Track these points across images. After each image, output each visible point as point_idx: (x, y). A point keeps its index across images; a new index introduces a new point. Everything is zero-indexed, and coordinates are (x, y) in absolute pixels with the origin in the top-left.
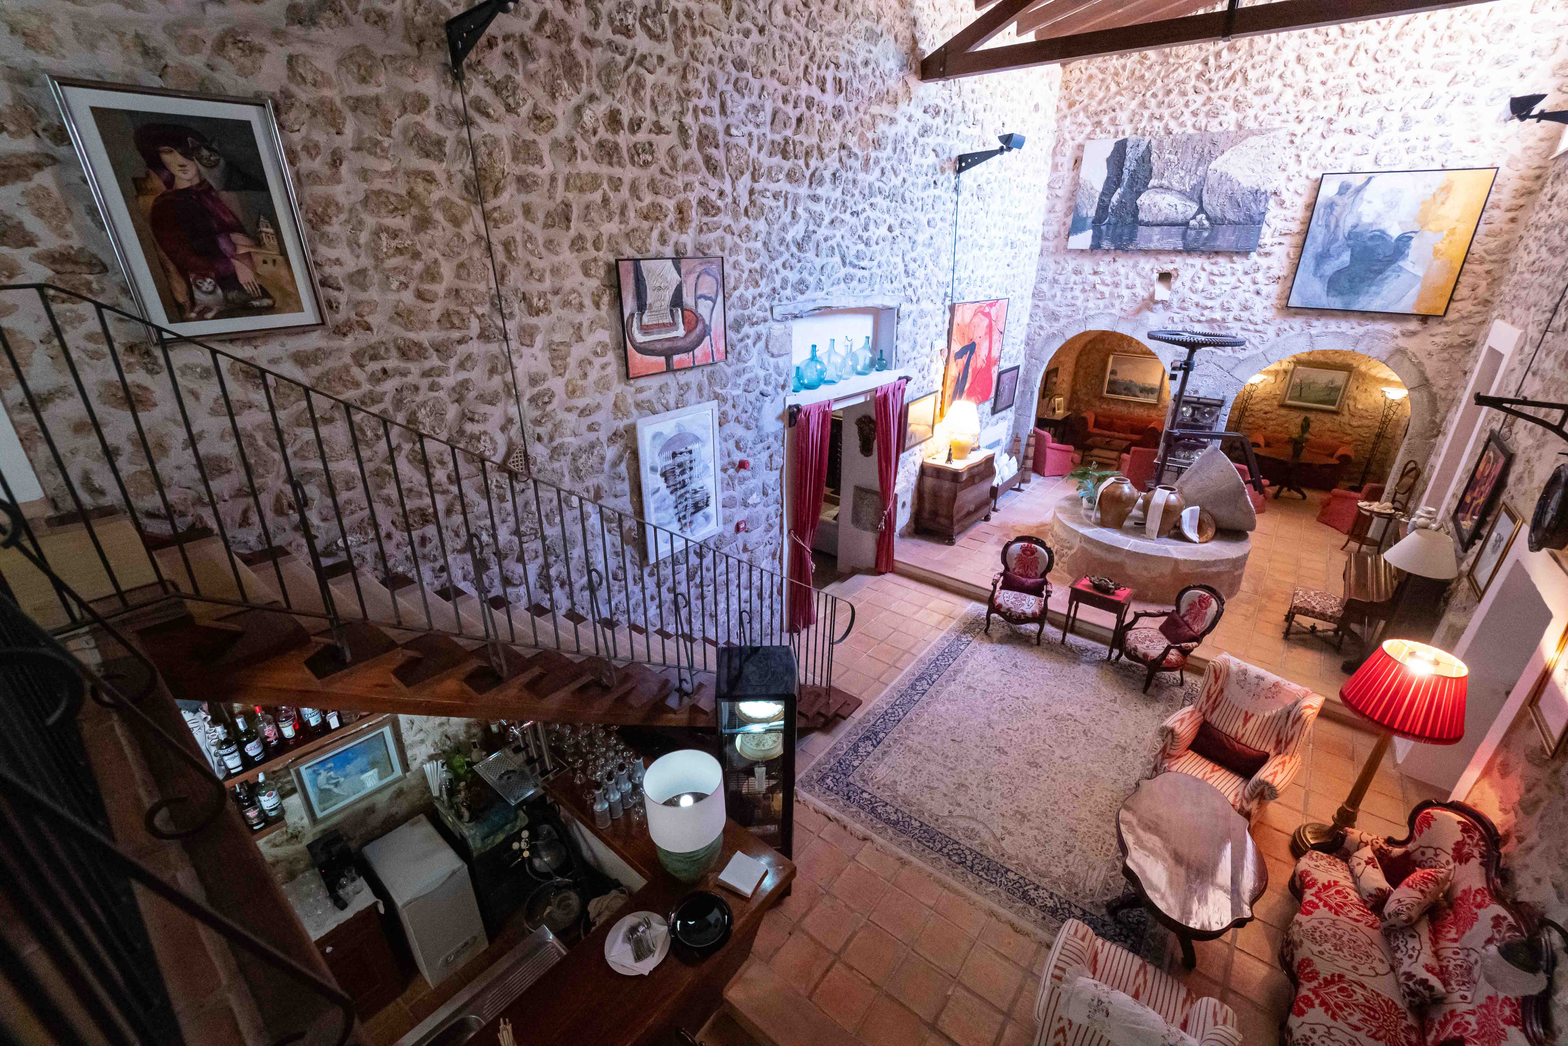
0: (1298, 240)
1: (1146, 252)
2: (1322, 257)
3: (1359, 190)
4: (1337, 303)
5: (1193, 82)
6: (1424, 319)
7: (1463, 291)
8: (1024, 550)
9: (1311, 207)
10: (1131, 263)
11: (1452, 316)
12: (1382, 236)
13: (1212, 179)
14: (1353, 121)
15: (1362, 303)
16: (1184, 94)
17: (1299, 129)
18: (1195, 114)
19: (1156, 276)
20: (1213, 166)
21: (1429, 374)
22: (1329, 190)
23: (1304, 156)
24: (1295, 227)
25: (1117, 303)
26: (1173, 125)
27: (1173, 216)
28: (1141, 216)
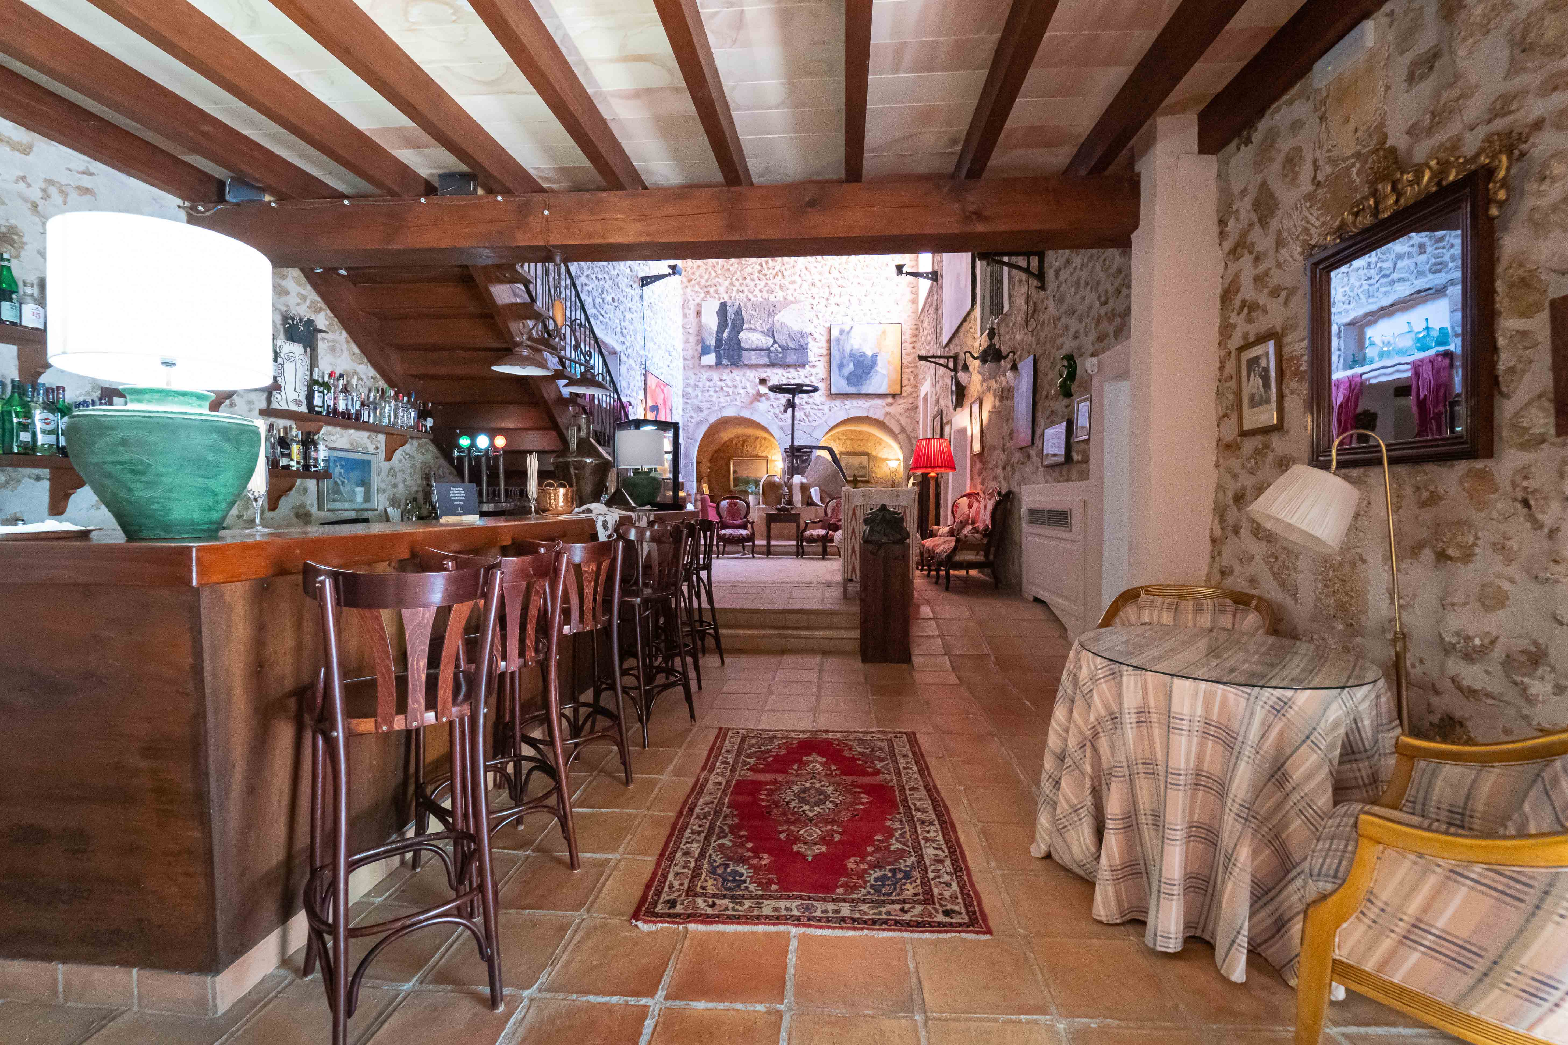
0: (827, 358)
1: (750, 366)
2: (841, 366)
3: (849, 333)
4: (853, 390)
5: (757, 274)
6: (894, 396)
7: (905, 382)
8: (730, 504)
9: (829, 341)
10: (742, 373)
11: (904, 394)
12: (864, 355)
13: (777, 326)
14: (837, 300)
15: (865, 390)
16: (753, 280)
17: (815, 302)
18: (761, 291)
19: (758, 381)
20: (776, 318)
21: (904, 425)
22: (835, 333)
23: (820, 316)
24: (825, 352)
25: (738, 397)
26: (750, 296)
27: (760, 345)
28: (743, 345)
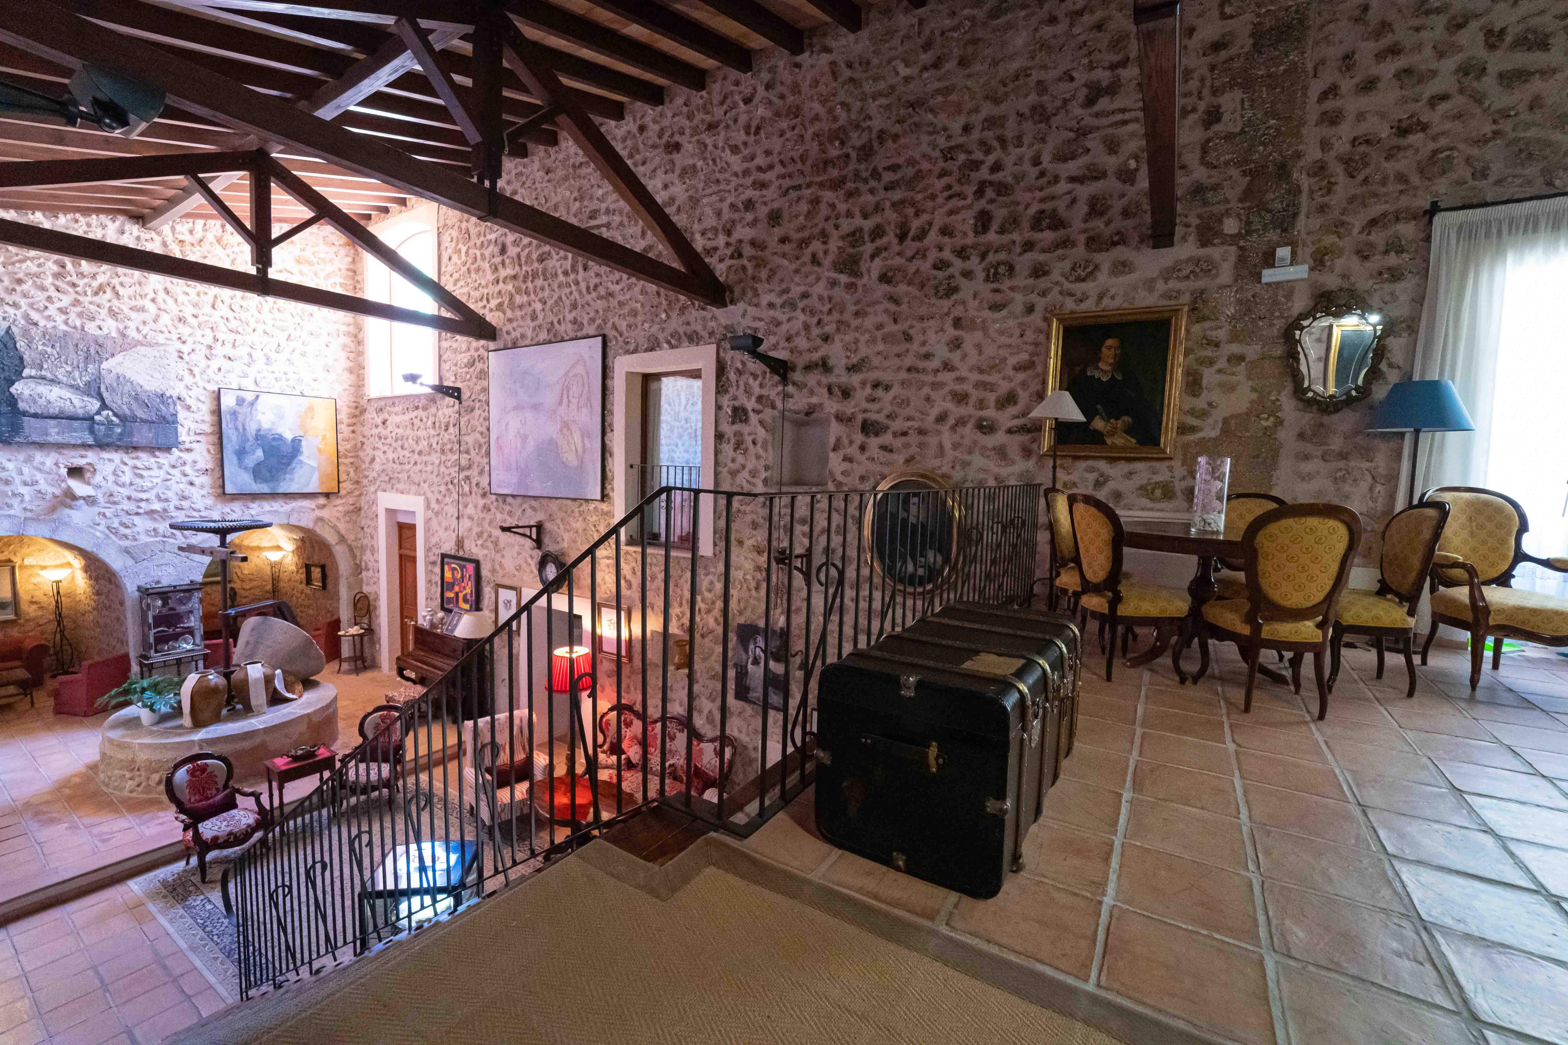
0: (214, 439)
1: (41, 446)
2: (241, 453)
3: (252, 404)
4: (265, 488)
5: (50, 280)
6: (327, 495)
7: (343, 477)
8: (192, 773)
9: (217, 412)
10: (21, 457)
11: (343, 492)
12: (280, 438)
13: (109, 379)
14: (228, 350)
15: (283, 488)
16: (43, 288)
17: (186, 349)
18: (63, 311)
19: (64, 471)
20: (105, 365)
21: (343, 532)
22: (228, 401)
23: (196, 371)
24: (207, 428)
25: (15, 502)
26: (35, 316)
27: (69, 409)
28: (22, 405)
